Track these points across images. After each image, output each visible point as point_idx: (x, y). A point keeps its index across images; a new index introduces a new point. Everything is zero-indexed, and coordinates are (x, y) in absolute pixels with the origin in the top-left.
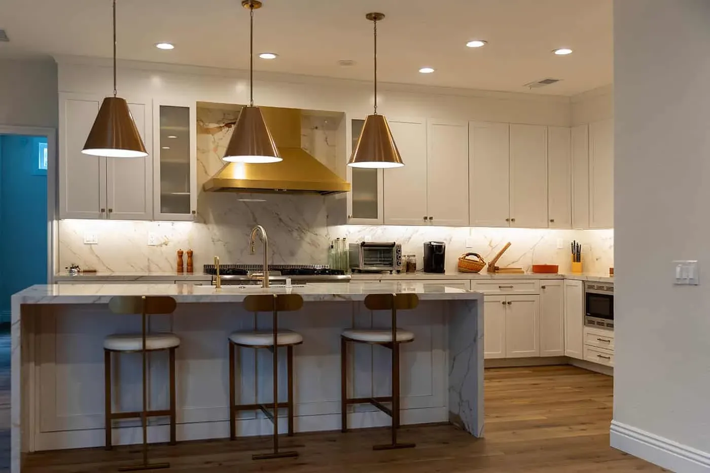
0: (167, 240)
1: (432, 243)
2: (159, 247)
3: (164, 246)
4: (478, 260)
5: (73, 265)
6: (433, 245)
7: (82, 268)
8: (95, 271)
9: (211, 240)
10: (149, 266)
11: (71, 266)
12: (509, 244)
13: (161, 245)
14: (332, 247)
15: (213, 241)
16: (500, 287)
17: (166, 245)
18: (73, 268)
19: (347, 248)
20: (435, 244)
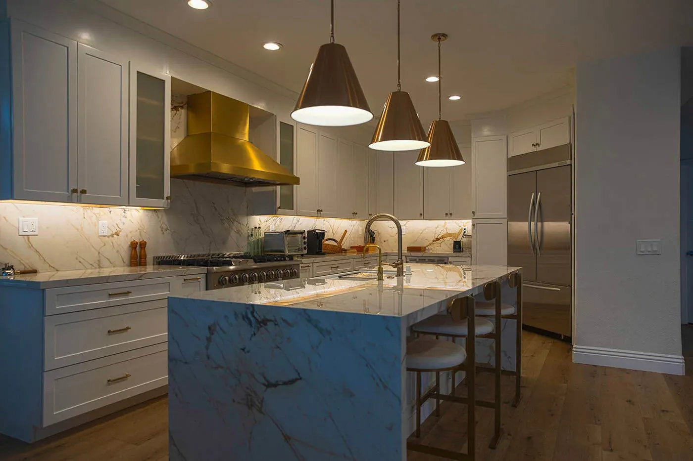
0: (118, 229)
1: (316, 231)
2: (111, 238)
3: (115, 236)
4: (335, 244)
5: (6, 265)
6: (317, 233)
7: (19, 268)
8: (35, 272)
9: (160, 229)
10: (99, 261)
11: (4, 267)
12: (346, 231)
13: (112, 236)
14: (252, 235)
15: (162, 231)
16: (365, 263)
17: (118, 235)
18: (8, 269)
19: (262, 236)
20: (320, 231)
